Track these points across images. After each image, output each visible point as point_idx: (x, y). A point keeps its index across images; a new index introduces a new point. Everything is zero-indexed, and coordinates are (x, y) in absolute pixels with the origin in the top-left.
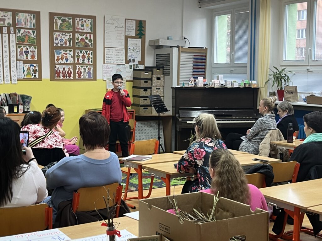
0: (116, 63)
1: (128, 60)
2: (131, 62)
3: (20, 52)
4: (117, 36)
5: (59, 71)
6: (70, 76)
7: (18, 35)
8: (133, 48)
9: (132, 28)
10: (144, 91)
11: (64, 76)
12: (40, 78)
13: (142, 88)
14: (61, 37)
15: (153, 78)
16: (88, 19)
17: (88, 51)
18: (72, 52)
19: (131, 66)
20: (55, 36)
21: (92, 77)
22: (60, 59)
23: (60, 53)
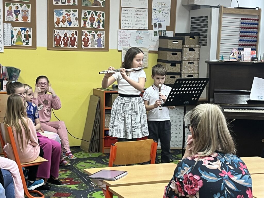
0: (136, 29)
1: (152, 24)
2: (156, 27)
3: (8, 11)
5: (60, 37)
6: (73, 45)
8: (160, 8)
10: (171, 66)
11: (65, 44)
12: (34, 46)
13: (168, 62)
15: (184, 49)
17: (98, 12)
18: (76, 13)
19: (156, 32)
21: (103, 46)
22: (60, 21)
23: (61, 14)
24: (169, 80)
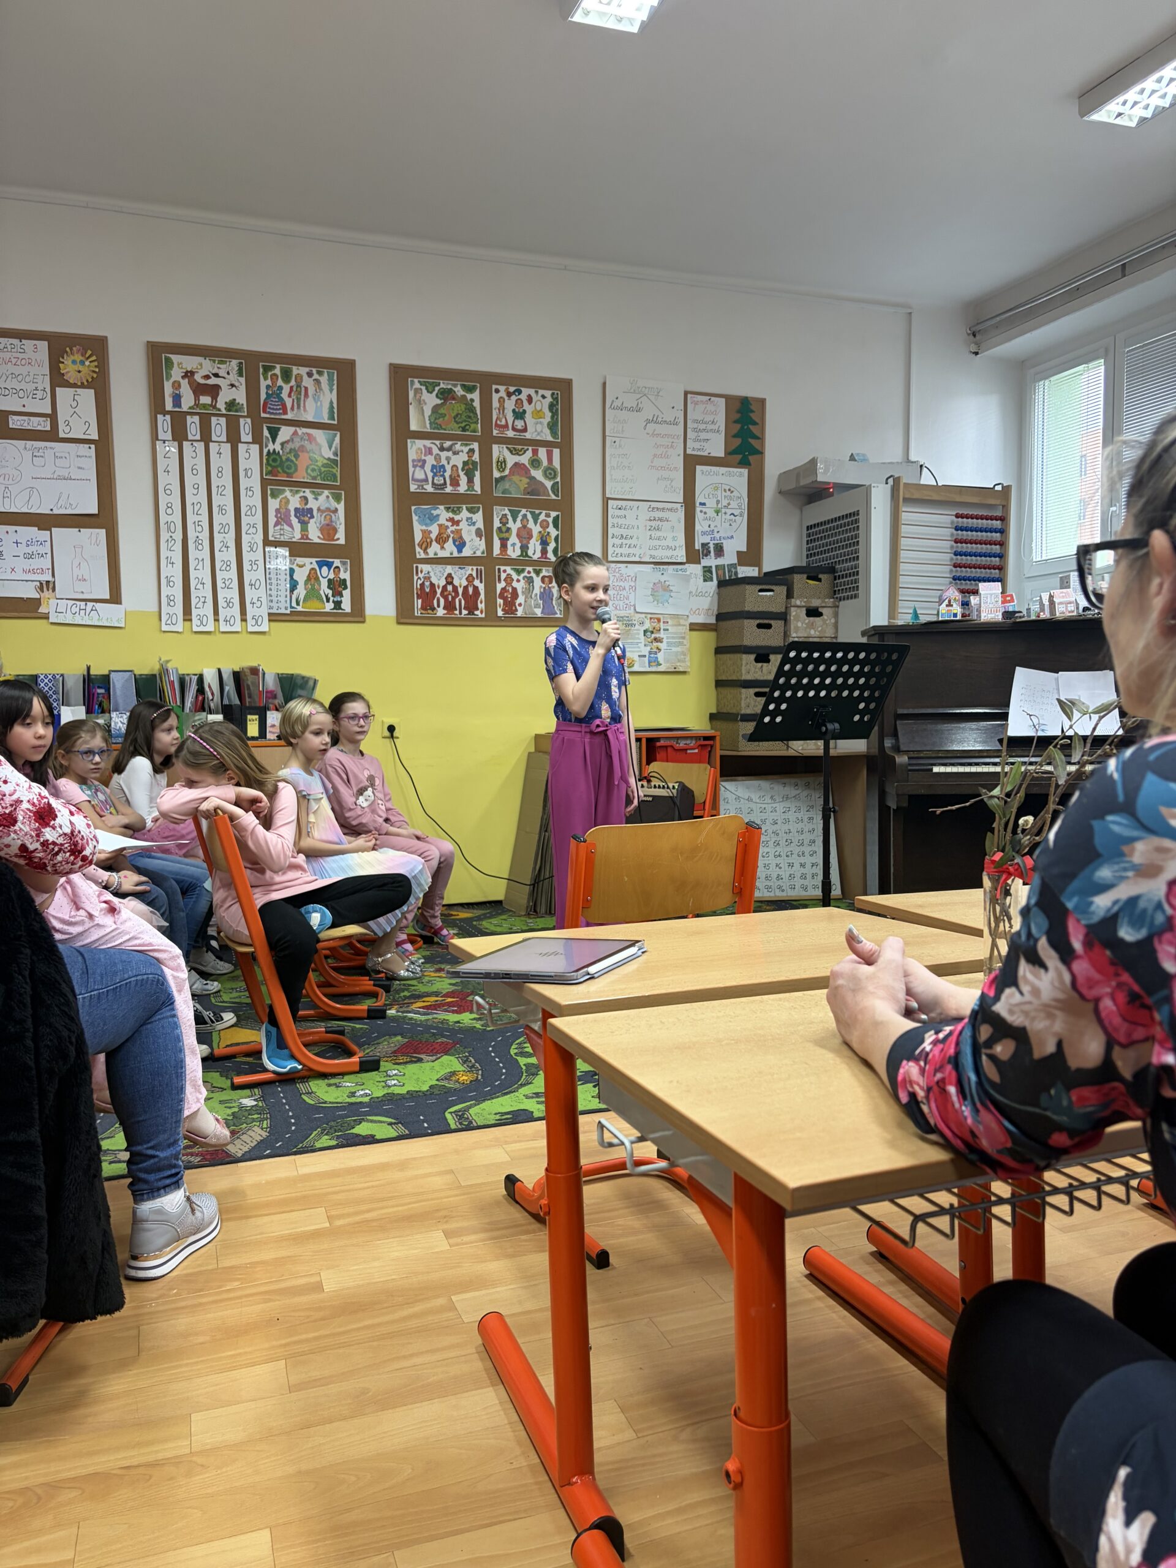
0: (652, 560)
1: (697, 548)
2: (707, 554)
3: (277, 511)
4: (655, 456)
5: (432, 585)
6: (472, 607)
7: (271, 447)
8: (718, 502)
9: (712, 427)
10: (757, 660)
11: (450, 607)
12: (358, 614)
13: (747, 650)
14: (438, 458)
15: (793, 612)
16: (541, 392)
17: (541, 513)
18: (479, 517)
20: (412, 455)
21: (558, 612)
22: (432, 541)
23: (434, 519)
24: (753, 703)
